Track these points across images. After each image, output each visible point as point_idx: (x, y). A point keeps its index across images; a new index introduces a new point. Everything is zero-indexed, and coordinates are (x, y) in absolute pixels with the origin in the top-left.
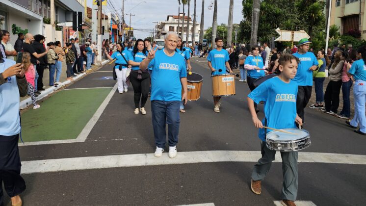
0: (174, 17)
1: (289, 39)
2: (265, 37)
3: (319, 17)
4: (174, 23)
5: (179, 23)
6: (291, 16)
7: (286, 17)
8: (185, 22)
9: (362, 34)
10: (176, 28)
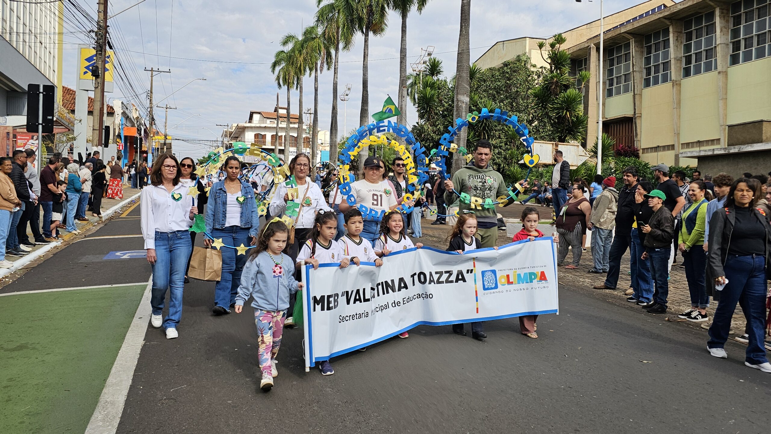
1: (549, 160)
4: (265, 127)
5: (276, 128)
8: (291, 125)
9: (641, 154)
10: (269, 138)
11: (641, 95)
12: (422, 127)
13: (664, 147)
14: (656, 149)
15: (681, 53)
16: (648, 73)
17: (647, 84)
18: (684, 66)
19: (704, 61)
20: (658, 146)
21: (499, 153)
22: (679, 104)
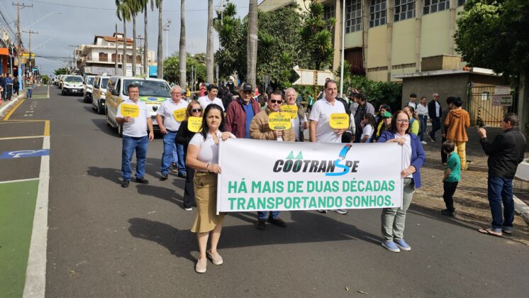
0: (107, 39)
1: (311, 83)
3: (328, 49)
4: (106, 48)
5: (116, 49)
6: (287, 46)
7: (280, 48)
8: (127, 47)
9: (367, 72)
10: (110, 56)
11: (367, 32)
12: (223, 52)
13: (381, 68)
14: (377, 69)
15: (394, 5)
16: (372, 18)
17: (372, 26)
18: (395, 13)
19: (407, 11)
20: (378, 67)
21: (276, 72)
22: (391, 39)
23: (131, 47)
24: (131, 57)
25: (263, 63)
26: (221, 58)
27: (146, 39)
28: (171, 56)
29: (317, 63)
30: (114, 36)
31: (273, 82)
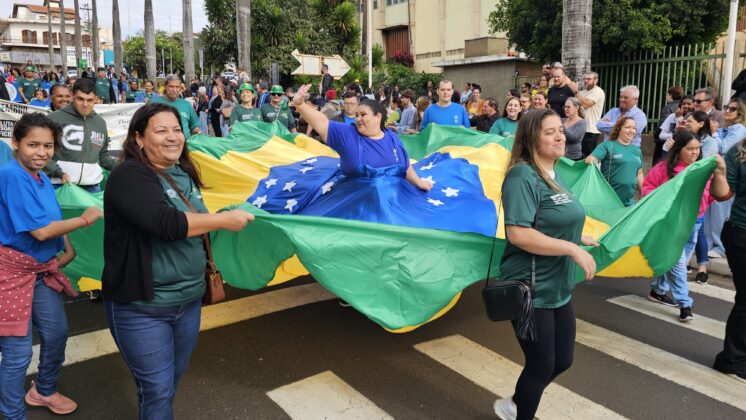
0: (34, 9)
1: (316, 72)
2: (256, 63)
3: (352, 28)
4: (35, 23)
5: (49, 25)
6: (302, 23)
9: (415, 60)
10: (40, 36)
11: (414, 5)
12: (212, 30)
13: (433, 53)
14: (427, 55)
20: (429, 53)
21: (289, 58)
22: (444, 14)
23: (73, 22)
24: (73, 36)
25: (270, 45)
26: (209, 39)
27: (94, 10)
28: (134, 36)
29: (338, 46)
30: (45, 4)
31: (285, 72)
